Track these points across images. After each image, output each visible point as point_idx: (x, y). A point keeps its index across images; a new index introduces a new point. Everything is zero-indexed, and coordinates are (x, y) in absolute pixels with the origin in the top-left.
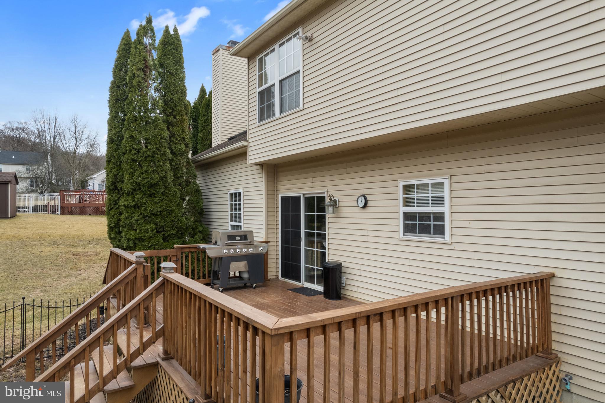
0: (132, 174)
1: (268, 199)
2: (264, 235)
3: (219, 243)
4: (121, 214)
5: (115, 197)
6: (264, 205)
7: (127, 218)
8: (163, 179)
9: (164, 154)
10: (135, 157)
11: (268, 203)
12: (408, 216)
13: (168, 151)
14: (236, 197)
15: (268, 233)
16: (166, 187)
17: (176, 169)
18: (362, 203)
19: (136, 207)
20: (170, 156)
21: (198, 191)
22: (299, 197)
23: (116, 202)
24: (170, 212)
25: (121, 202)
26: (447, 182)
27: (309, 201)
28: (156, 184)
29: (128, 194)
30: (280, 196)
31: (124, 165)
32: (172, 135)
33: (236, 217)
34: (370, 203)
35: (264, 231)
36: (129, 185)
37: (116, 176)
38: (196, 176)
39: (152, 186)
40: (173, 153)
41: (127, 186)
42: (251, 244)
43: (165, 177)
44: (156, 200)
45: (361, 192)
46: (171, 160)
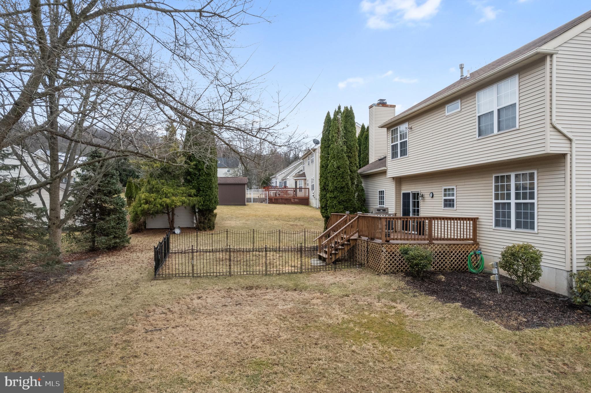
0: (333, 183)
1: (396, 194)
2: (394, 211)
3: (374, 212)
4: (327, 201)
5: (324, 193)
6: (394, 197)
7: (330, 203)
8: (347, 184)
9: (347, 173)
10: (334, 175)
11: (396, 196)
12: (445, 200)
13: (349, 171)
14: (381, 193)
15: (396, 210)
16: (348, 188)
17: (352, 179)
18: (431, 196)
19: (335, 197)
20: (350, 173)
21: (363, 190)
22: (409, 193)
23: (325, 195)
24: (350, 200)
25: (328, 195)
26: (455, 188)
27: (414, 194)
28: (344, 187)
29: (331, 192)
30: (402, 192)
31: (329, 178)
32: (351, 163)
33: (382, 203)
34: (434, 196)
35: (394, 209)
36: (332, 188)
37: (325, 183)
38: (361, 182)
39: (342, 188)
40: (351, 171)
41: (331, 187)
42: (387, 213)
43: (348, 183)
44: (344, 194)
45: (431, 191)
46: (350, 175)
